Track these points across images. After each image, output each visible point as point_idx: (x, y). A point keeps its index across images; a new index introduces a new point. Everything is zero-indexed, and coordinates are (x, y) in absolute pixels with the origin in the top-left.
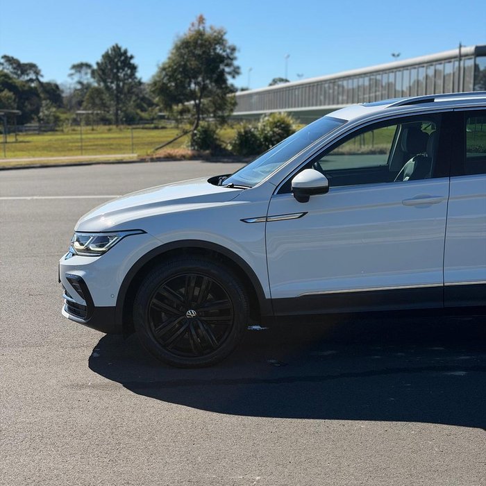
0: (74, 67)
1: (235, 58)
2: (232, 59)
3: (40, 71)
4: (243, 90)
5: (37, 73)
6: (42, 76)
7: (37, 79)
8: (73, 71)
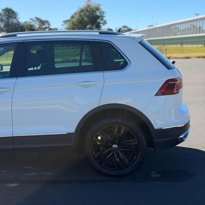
0: (64, 22)
1: (105, 17)
2: (103, 17)
3: (50, 24)
4: (135, 30)
5: (49, 24)
6: (51, 26)
7: (49, 27)
8: (63, 23)
